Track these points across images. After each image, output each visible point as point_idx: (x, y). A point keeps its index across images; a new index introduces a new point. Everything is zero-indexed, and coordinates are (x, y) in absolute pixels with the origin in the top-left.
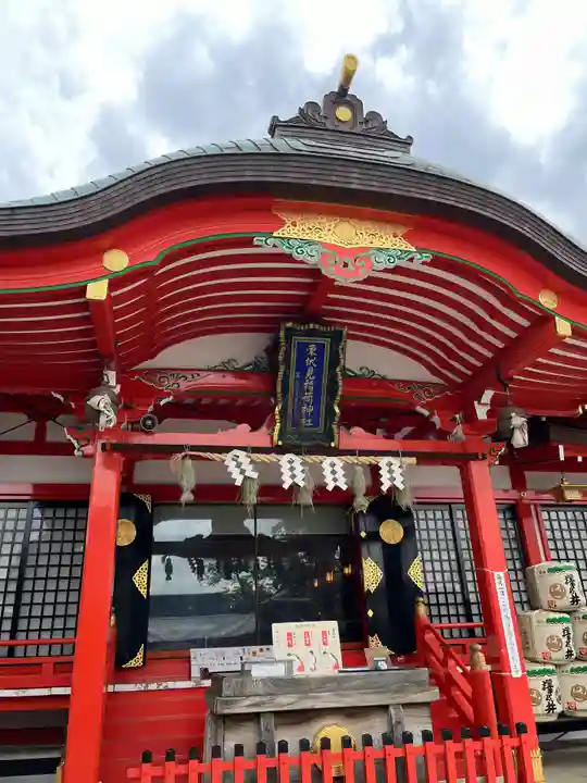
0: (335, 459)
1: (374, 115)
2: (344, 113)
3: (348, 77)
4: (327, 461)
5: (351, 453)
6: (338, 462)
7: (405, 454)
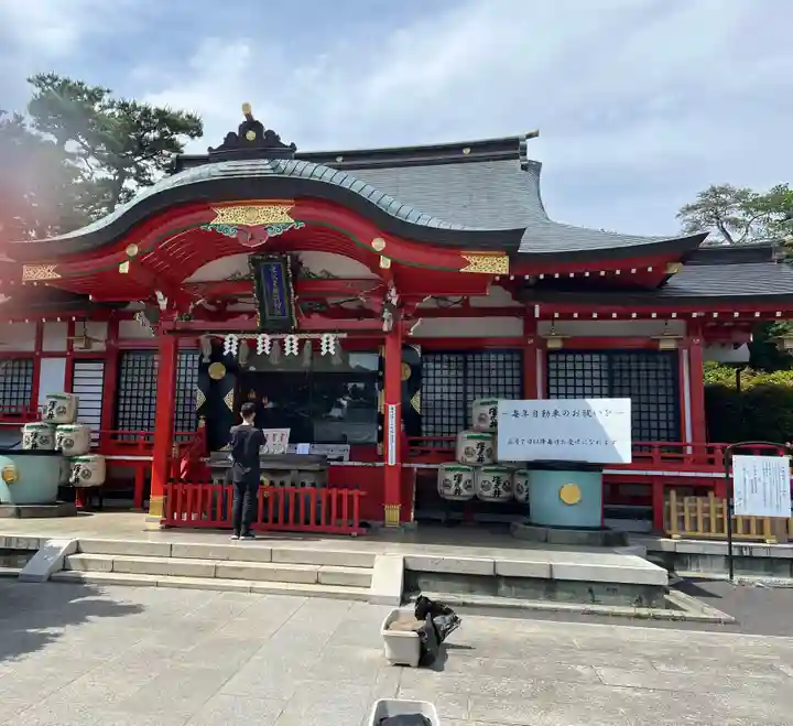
0: (292, 336)
1: (271, 133)
2: (251, 135)
3: (249, 116)
4: (287, 338)
5: (305, 332)
6: (295, 338)
7: (341, 331)
